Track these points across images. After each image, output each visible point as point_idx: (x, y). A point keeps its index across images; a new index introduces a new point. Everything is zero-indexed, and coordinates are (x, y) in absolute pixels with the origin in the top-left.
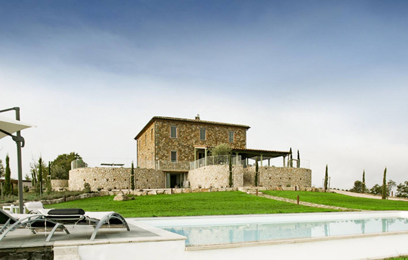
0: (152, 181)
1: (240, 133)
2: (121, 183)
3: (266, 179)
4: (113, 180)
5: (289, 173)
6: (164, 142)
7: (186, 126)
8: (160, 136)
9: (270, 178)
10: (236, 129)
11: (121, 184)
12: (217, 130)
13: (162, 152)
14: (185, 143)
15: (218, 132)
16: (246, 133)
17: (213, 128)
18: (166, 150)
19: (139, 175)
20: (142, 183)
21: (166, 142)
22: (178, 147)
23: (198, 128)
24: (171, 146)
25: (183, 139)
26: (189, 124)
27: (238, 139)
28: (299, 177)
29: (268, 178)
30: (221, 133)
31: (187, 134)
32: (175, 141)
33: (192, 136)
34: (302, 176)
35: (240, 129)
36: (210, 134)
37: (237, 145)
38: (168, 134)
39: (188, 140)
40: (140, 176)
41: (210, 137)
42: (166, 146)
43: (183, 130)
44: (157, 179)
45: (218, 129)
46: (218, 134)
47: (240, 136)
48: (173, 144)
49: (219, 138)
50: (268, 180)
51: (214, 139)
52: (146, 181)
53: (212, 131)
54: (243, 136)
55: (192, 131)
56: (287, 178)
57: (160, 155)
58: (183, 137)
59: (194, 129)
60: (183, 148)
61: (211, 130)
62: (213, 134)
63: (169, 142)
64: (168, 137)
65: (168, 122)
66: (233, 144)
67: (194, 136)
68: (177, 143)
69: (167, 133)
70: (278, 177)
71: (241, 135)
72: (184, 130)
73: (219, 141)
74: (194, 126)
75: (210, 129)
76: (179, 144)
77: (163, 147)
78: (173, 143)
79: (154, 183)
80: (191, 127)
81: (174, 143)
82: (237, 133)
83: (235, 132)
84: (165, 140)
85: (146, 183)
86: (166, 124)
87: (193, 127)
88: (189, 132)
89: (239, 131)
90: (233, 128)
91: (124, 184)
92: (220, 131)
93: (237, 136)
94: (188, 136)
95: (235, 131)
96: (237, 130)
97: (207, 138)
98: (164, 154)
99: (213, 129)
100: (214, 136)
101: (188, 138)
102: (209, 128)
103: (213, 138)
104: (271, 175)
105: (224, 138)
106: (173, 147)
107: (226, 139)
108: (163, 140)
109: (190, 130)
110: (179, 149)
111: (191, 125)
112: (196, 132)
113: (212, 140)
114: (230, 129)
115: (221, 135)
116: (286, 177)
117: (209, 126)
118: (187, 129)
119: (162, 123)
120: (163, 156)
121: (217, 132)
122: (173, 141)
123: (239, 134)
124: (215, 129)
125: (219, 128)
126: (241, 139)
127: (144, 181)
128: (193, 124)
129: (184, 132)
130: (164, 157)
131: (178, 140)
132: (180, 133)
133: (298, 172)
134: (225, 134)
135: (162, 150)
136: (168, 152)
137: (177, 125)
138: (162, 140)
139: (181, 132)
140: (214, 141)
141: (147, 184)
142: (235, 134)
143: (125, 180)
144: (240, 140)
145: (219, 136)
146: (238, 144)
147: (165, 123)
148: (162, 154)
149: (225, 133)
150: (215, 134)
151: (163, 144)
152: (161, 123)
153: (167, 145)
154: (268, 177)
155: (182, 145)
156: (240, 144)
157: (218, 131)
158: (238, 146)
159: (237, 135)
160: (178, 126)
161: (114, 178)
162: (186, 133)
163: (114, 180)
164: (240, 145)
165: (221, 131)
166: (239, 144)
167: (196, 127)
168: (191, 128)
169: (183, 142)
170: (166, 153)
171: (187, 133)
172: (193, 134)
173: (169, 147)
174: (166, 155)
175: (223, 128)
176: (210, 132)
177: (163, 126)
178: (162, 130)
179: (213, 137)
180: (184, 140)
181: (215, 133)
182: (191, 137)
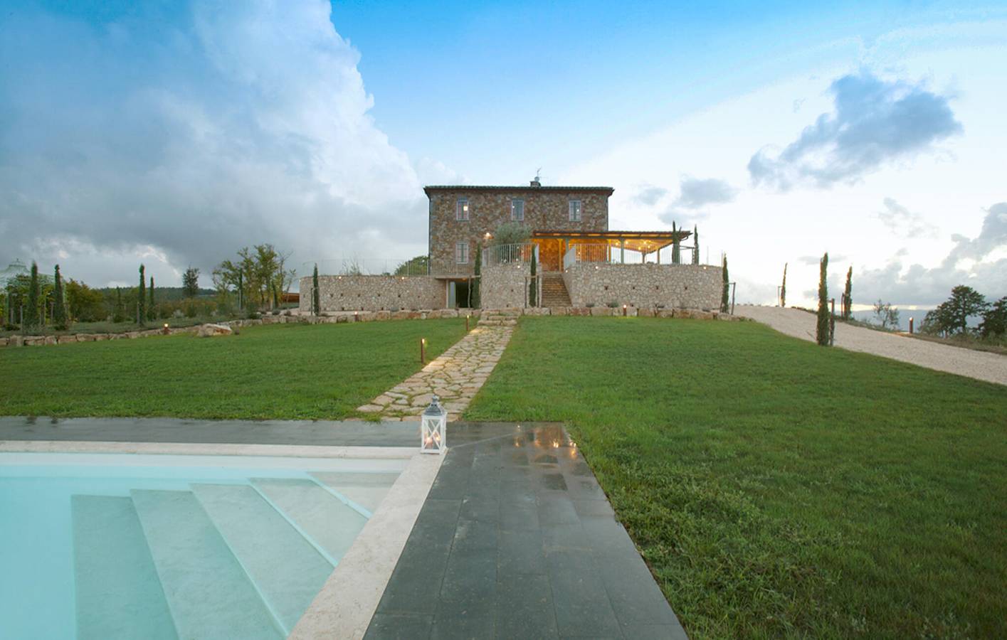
0: (409, 296)
1: (595, 201)
2: (352, 300)
3: (596, 291)
4: (339, 296)
5: (654, 276)
6: (445, 229)
7: (485, 197)
8: (438, 218)
9: (606, 288)
10: (586, 195)
11: (352, 302)
12: (545, 201)
13: (441, 245)
14: (483, 228)
15: (548, 204)
16: (607, 201)
17: (537, 197)
18: (447, 242)
19: (384, 286)
20: (388, 300)
21: (448, 229)
22: (469, 236)
23: (508, 199)
24: (457, 234)
25: (480, 221)
26: (491, 193)
27: (590, 214)
28: (681, 284)
29: (602, 289)
30: (555, 204)
31: (488, 212)
32: (464, 225)
33: (497, 214)
34: (691, 282)
35: (595, 195)
36: (532, 208)
37: (588, 225)
38: (451, 214)
39: (491, 222)
40: (384, 289)
41: (533, 213)
42: (448, 235)
43: (479, 206)
44: (420, 293)
45: (548, 199)
46: (548, 208)
47: (595, 207)
48: (461, 231)
49: (549, 214)
50: (602, 292)
51: (539, 217)
52: (397, 296)
53: (537, 202)
54: (601, 207)
55: (497, 206)
56: (651, 287)
57: (437, 251)
58: (480, 217)
59: (500, 201)
60: (479, 237)
61: (533, 201)
62: (539, 208)
63: (454, 227)
64: (452, 218)
65: (453, 193)
66: (578, 224)
67: (501, 214)
68: (468, 229)
69: (451, 211)
70: (628, 285)
71: (597, 206)
72: (482, 204)
73: (549, 220)
74: (501, 196)
75: (532, 199)
76: (471, 230)
77: (442, 236)
78: (461, 229)
79: (413, 300)
80: (495, 198)
81: (463, 229)
82: (587, 202)
83: (584, 202)
84: (447, 225)
85: (397, 299)
86: (448, 198)
87: (500, 199)
88: (490, 207)
89: (593, 198)
90: (579, 193)
91: (357, 301)
92: (552, 201)
93: (587, 209)
94: (488, 214)
95: (583, 200)
96: (587, 198)
97: (526, 217)
98: (444, 249)
99: (537, 199)
100: (539, 211)
101: (490, 218)
102: (529, 197)
103: (537, 216)
104: (609, 281)
105: (560, 213)
106: (461, 235)
107: (563, 216)
108: (444, 225)
109: (493, 204)
110: (472, 238)
111: (496, 195)
112: (504, 207)
113: (535, 219)
114: (572, 196)
115: (553, 208)
116: (648, 284)
117: (531, 195)
118: (486, 203)
119: (442, 196)
120: (443, 252)
121: (545, 203)
122: (462, 225)
123: (592, 204)
124: (541, 199)
125: (551, 195)
126: (597, 214)
127: (394, 296)
128: (499, 193)
129: (481, 208)
130: (445, 254)
131: (470, 222)
132: (474, 210)
133: (680, 272)
134: (561, 207)
135: (440, 242)
136: (451, 245)
137: (469, 197)
138: (441, 225)
139: (476, 208)
140: (539, 220)
141: (399, 302)
142: (584, 204)
143: (359, 296)
144: (595, 216)
145: (550, 210)
146: (589, 223)
147: (446, 195)
148: (442, 250)
149: (562, 203)
150: (542, 207)
151: (442, 231)
152: (439, 196)
153: (450, 234)
154: (602, 285)
155: (477, 232)
156: (594, 222)
157: (548, 201)
158: (590, 227)
159: (588, 207)
160: (470, 199)
161: (342, 292)
162: (484, 209)
163: (342, 295)
164: (593, 225)
165: (554, 201)
166: (591, 224)
167: (505, 198)
168: (494, 201)
169: (479, 225)
170: (448, 246)
171: (487, 209)
172: (498, 211)
173: (453, 236)
174: (448, 250)
175: (558, 195)
176: (532, 204)
177: (443, 201)
178: (441, 208)
179: (538, 213)
180: (481, 223)
181: (542, 204)
182: (494, 216)
